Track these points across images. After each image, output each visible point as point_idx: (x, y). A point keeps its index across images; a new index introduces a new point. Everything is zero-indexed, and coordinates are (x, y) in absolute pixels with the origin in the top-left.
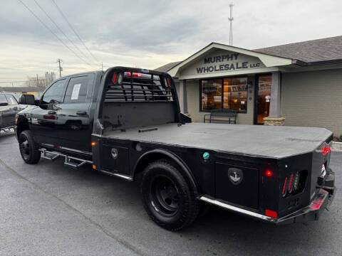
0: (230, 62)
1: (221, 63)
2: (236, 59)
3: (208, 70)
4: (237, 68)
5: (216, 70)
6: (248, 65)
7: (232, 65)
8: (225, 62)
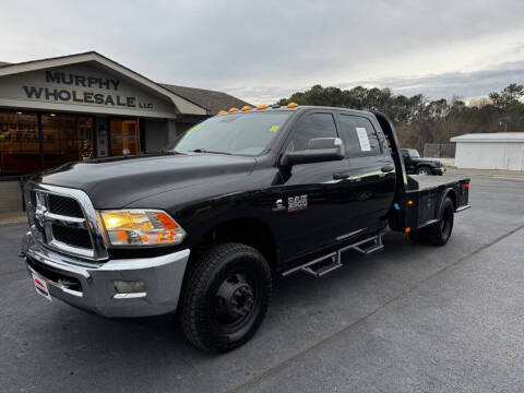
0: (105, 92)
1: (87, 89)
2: (116, 89)
3: (57, 95)
4: (119, 104)
5: (75, 100)
6: (136, 103)
7: (109, 98)
8: (95, 89)
